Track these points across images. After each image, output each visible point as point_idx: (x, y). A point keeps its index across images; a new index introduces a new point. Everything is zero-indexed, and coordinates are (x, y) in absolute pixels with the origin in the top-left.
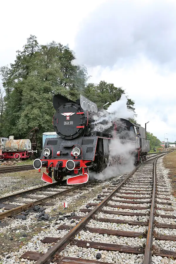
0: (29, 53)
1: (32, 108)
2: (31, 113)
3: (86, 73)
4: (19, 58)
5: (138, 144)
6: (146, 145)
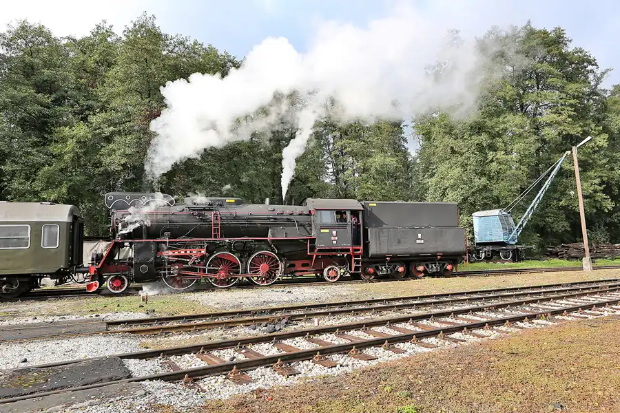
2: (448, 177)
3: (595, 67)
5: (335, 242)
6: (419, 239)
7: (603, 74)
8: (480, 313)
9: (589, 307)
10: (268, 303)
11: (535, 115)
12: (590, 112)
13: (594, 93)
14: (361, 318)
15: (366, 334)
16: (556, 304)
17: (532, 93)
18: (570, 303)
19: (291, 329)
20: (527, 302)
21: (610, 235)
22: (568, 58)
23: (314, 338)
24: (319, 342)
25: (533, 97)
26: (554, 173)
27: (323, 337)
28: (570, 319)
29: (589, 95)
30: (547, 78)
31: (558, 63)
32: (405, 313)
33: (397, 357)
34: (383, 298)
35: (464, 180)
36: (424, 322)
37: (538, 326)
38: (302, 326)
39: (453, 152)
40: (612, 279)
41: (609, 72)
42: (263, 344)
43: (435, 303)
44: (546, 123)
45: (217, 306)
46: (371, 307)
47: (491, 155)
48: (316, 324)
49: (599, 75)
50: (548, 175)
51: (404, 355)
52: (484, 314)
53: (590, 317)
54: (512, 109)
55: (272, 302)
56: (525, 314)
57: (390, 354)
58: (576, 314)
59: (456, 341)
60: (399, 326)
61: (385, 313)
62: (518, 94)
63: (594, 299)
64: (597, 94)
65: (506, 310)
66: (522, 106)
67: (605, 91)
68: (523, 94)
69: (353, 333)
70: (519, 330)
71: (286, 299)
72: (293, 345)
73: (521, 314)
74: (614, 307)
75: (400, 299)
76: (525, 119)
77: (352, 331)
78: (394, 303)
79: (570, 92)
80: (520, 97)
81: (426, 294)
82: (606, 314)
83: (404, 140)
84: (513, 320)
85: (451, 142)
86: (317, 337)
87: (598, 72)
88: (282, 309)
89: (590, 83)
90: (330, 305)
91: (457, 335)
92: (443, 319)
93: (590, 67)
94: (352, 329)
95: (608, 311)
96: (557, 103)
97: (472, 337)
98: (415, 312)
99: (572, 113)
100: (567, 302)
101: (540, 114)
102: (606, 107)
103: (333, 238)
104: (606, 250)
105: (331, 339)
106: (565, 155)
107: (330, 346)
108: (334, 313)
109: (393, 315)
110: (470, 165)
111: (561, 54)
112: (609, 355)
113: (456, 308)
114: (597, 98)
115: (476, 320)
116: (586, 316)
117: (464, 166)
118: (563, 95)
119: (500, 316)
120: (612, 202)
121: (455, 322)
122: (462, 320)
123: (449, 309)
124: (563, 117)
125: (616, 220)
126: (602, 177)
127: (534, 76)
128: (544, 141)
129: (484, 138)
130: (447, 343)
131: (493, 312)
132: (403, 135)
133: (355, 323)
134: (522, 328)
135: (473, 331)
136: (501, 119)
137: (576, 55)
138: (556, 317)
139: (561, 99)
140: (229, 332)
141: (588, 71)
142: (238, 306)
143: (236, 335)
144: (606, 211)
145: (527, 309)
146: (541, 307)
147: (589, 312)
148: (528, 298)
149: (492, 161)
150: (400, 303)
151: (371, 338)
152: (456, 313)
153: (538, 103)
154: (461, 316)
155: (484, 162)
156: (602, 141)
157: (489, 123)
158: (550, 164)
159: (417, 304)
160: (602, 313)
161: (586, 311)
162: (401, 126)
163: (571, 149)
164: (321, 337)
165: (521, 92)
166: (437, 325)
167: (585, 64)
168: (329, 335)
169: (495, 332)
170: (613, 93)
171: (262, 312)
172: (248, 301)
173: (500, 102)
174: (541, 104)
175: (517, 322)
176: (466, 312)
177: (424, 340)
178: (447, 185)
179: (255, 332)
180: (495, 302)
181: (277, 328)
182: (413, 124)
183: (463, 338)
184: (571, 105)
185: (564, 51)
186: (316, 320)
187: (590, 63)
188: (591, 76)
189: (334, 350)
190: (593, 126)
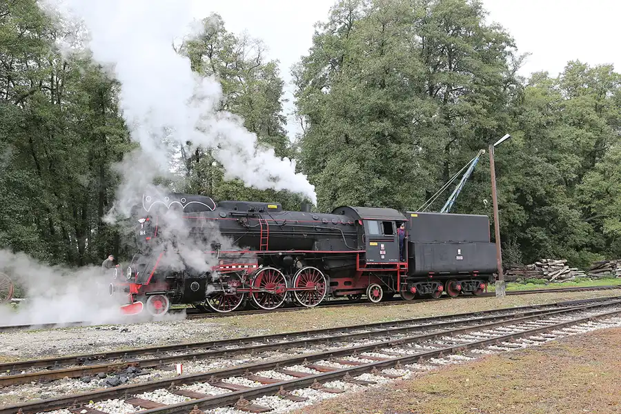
0: (343, 24)
1: (343, 162)
2: (340, 173)
3: (513, 49)
4: (318, 40)
5: (383, 257)
6: (459, 255)
7: (522, 57)
8: (387, 350)
9: (507, 339)
10: (96, 345)
11: (445, 100)
12: (506, 103)
13: (511, 80)
14: (238, 361)
15: (250, 381)
16: (470, 337)
17: (444, 73)
18: (485, 334)
19: (142, 379)
20: (439, 335)
21: (523, 254)
22: (484, 33)
23: (181, 389)
24: (191, 394)
25: (445, 78)
26: (466, 176)
27: (194, 388)
28: (488, 352)
29: (506, 83)
30: (461, 55)
31: (474, 38)
32: (295, 353)
33: (297, 406)
34: (261, 335)
35: (360, 179)
36: (322, 363)
37: (455, 362)
38: (159, 376)
39: (348, 141)
40: (526, 306)
41: (528, 56)
42: (109, 400)
43: (330, 339)
44: (458, 112)
45: (16, 353)
46: (247, 346)
47: (394, 147)
48: (179, 371)
49: (517, 60)
50: (460, 178)
51: (307, 404)
52: (391, 350)
53: (508, 350)
54: (420, 91)
55: (102, 344)
56: (438, 349)
57: (288, 404)
58: (494, 347)
59: (365, 383)
60: (291, 369)
61: (268, 353)
62: (428, 73)
63: (510, 329)
64: (514, 82)
65: (416, 345)
66: (431, 89)
67: (523, 79)
68: (433, 73)
69: (233, 381)
70: (434, 367)
71: (124, 340)
72: (155, 400)
73: (433, 349)
74: (532, 337)
75: (284, 335)
76: (435, 105)
77: (230, 379)
78: (277, 341)
79: (485, 76)
80: (430, 76)
81: (315, 328)
82: (524, 345)
83: (282, 120)
84: (427, 356)
85: (347, 127)
86: (185, 388)
87: (517, 55)
88: (123, 353)
89: (507, 67)
90: (191, 346)
91: (365, 377)
92: (345, 359)
93: (508, 49)
94: (231, 375)
95: (526, 343)
96: (471, 89)
97: (382, 378)
98: (307, 352)
99: (488, 103)
100: (482, 334)
101: (452, 101)
102: (523, 99)
103: (381, 252)
104: (518, 272)
105: (204, 389)
106: (479, 154)
107: (206, 398)
108: (199, 356)
109: (279, 356)
110: (368, 159)
111: (477, 28)
112: (534, 389)
113: (357, 345)
114: (515, 86)
115: (384, 359)
116: (503, 348)
117: (360, 160)
118: (478, 79)
119: (411, 353)
120: (526, 214)
121: (359, 361)
122: (367, 359)
123: (349, 346)
124: (478, 107)
125: (530, 236)
126: (517, 183)
127: (446, 52)
128: (454, 134)
129: (386, 125)
130: (355, 386)
131: (401, 347)
132: (280, 113)
133: (231, 368)
134: (437, 365)
135: (383, 371)
136: (406, 103)
137: (494, 31)
138: (473, 351)
139: (475, 84)
140: (50, 388)
141: (506, 53)
142: (51, 352)
143: (62, 392)
144: (520, 224)
145: (440, 343)
146: (455, 340)
147: (507, 344)
148: (439, 331)
149: (395, 156)
150: (285, 341)
151: (258, 385)
152: (359, 351)
153: (449, 86)
154: (365, 354)
155: (386, 157)
156: (519, 139)
157: (393, 106)
158: (461, 165)
159: (308, 341)
160: (520, 345)
161: (503, 343)
162: (279, 101)
163: (486, 148)
164: (190, 388)
165: (431, 70)
166: (338, 366)
167: (503, 44)
168: (201, 385)
169: (408, 370)
170: (531, 82)
171: (93, 358)
172: (63, 344)
173: (406, 81)
174: (453, 88)
175: (432, 359)
176: (370, 349)
177: (327, 385)
178: (339, 185)
179: (89, 386)
180: (402, 337)
181: (123, 379)
182: (296, 100)
183: (373, 380)
184: (486, 93)
185: (480, 25)
186: (178, 366)
187: (508, 43)
188: (509, 59)
189: (215, 402)
190: (509, 120)
